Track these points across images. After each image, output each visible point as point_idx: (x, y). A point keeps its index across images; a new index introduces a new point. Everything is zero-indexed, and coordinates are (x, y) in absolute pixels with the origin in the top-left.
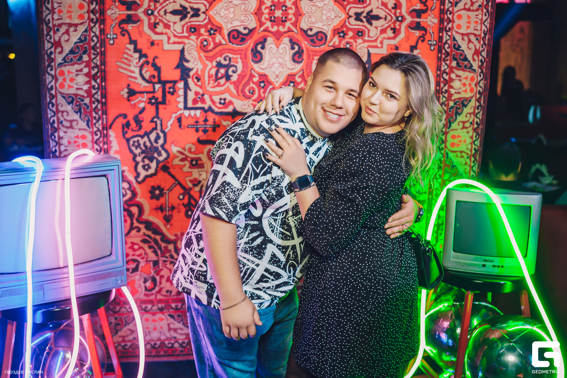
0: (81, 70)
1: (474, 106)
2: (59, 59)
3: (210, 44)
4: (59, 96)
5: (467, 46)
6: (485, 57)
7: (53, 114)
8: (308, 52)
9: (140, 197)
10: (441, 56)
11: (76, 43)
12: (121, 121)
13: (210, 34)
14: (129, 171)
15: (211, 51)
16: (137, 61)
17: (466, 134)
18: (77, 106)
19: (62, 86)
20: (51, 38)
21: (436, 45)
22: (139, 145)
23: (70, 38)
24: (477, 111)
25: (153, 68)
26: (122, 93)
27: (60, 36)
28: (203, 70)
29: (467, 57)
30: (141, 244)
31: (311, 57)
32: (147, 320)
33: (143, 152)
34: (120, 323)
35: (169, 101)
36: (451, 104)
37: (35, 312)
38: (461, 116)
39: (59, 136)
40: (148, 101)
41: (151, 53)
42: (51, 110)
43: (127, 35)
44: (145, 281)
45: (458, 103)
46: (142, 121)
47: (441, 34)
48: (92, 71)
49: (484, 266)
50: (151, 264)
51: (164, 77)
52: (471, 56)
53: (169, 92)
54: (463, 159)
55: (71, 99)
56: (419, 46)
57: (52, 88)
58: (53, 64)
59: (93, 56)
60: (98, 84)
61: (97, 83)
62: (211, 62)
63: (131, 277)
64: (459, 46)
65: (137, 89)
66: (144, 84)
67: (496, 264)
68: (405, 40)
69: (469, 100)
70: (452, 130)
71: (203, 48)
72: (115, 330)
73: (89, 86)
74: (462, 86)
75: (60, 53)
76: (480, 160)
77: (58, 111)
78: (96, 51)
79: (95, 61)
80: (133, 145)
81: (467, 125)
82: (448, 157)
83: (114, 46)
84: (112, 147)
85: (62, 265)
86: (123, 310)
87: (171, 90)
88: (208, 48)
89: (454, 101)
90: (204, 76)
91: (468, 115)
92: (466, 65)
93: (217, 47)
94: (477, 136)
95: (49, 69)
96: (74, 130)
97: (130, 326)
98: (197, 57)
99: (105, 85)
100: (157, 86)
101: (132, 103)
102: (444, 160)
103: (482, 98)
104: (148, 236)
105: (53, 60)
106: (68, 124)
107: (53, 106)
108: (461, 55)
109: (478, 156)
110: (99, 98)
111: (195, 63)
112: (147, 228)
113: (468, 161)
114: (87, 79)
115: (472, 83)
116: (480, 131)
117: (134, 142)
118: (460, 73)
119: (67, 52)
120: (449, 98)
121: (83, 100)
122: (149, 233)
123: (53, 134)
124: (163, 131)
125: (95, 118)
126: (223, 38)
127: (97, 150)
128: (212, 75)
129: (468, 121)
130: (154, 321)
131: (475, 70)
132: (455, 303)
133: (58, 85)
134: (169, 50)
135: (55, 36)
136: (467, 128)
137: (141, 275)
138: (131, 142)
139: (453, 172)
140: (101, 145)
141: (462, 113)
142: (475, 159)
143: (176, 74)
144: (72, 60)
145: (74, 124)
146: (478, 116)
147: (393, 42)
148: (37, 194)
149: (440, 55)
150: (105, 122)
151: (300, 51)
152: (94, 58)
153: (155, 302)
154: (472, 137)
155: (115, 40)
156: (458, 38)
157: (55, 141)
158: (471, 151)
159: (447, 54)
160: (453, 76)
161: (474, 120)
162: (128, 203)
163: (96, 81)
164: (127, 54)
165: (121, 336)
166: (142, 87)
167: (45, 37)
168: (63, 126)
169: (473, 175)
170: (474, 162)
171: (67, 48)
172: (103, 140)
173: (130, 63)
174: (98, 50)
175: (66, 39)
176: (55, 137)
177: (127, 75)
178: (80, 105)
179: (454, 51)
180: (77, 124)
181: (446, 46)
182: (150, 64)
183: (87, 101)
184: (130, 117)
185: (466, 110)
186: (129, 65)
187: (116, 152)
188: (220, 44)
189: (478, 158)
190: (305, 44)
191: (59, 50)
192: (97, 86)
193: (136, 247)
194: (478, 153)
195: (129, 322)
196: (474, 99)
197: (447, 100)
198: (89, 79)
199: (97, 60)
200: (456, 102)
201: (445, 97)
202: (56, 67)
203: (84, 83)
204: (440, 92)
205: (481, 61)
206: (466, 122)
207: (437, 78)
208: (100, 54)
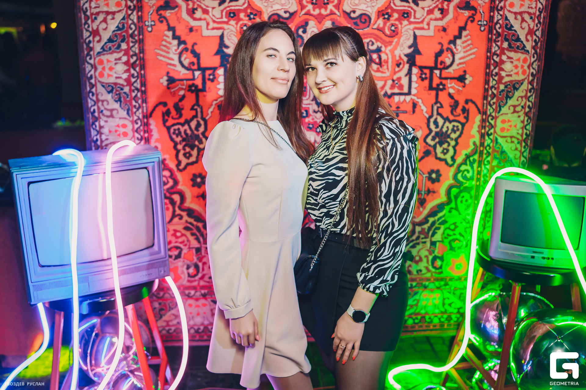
0: (120, 59)
1: (526, 89)
2: (98, 48)
4: (99, 85)
5: (520, 26)
6: (540, 36)
7: (93, 103)
9: (182, 185)
10: (492, 37)
11: (114, 31)
12: (161, 109)
13: (250, 19)
14: (170, 159)
16: (176, 48)
17: (516, 118)
18: (117, 95)
19: (101, 75)
20: (89, 27)
21: (486, 25)
22: (180, 133)
23: (108, 26)
24: (529, 94)
25: (192, 55)
26: (161, 81)
27: (98, 24)
29: (520, 37)
30: (184, 232)
32: (190, 305)
33: (184, 140)
34: (164, 308)
35: (209, 88)
36: (502, 87)
37: (81, 303)
38: (512, 99)
39: (100, 125)
40: (187, 89)
41: (190, 40)
42: (91, 99)
43: (165, 21)
44: (188, 268)
45: (509, 86)
46: (183, 109)
47: (492, 14)
48: (131, 59)
49: (533, 257)
50: (194, 251)
51: (204, 64)
52: (525, 36)
53: (209, 79)
54: (513, 145)
55: (111, 88)
56: (468, 27)
57: (91, 77)
58: (92, 53)
59: (131, 44)
60: (137, 73)
61: (136, 71)
63: (174, 263)
64: (512, 26)
65: (177, 77)
66: (184, 71)
67: (546, 256)
68: (453, 21)
69: (521, 83)
70: (502, 114)
72: (159, 315)
73: (128, 74)
74: (513, 68)
75: (99, 41)
76: (532, 145)
77: (98, 100)
78: (134, 39)
79: (133, 49)
80: (174, 133)
81: (518, 109)
82: (497, 143)
83: (152, 33)
84: (152, 135)
85: (105, 257)
86: (167, 296)
87: (211, 77)
89: (504, 84)
91: (520, 99)
92: (518, 46)
94: (529, 121)
95: (88, 58)
96: (114, 119)
97: (173, 312)
99: (144, 73)
100: (197, 73)
101: (172, 90)
102: (493, 146)
103: (535, 80)
104: (191, 223)
105: (92, 49)
106: (108, 113)
107: (93, 95)
108: (514, 35)
109: (529, 141)
110: (139, 86)
112: (189, 215)
113: (518, 146)
114: (126, 68)
115: (524, 65)
116: (532, 115)
117: (175, 130)
118: (512, 54)
119: (105, 40)
120: (499, 81)
121: (122, 89)
122: (191, 220)
123: (93, 123)
124: (203, 119)
125: (135, 106)
127: (138, 138)
129: (520, 105)
130: (197, 306)
131: (528, 51)
132: (502, 293)
133: (97, 74)
134: (208, 36)
135: (93, 24)
136: (518, 112)
137: (184, 261)
138: (172, 131)
139: (503, 158)
140: (142, 133)
141: (513, 96)
142: (526, 144)
143: (216, 61)
144: (110, 49)
145: (114, 113)
146: (530, 99)
147: (440, 23)
148: (80, 190)
149: (490, 36)
150: (145, 111)
152: (133, 46)
153: (198, 288)
154: (523, 122)
155: (153, 27)
156: (511, 17)
157: (96, 130)
158: (522, 136)
159: (498, 34)
160: (504, 58)
161: (525, 103)
162: (170, 191)
163: (135, 70)
164: (166, 41)
165: (165, 321)
166: (181, 74)
167: (83, 26)
168: (103, 115)
169: (524, 161)
170: (525, 147)
171: (106, 36)
172: (144, 128)
173: (169, 51)
174: (136, 38)
175: (104, 27)
176: (96, 126)
177: (165, 62)
178: (120, 94)
179: (506, 32)
180: (118, 113)
181: (498, 26)
182: (189, 51)
183: (127, 89)
184: (170, 105)
185: (517, 94)
186: (168, 53)
187: (157, 140)
189: (529, 144)
191: (97, 38)
192: (136, 74)
193: (178, 234)
194: (530, 138)
195: (172, 307)
196: (526, 81)
197: (497, 83)
198: (127, 68)
199: (136, 48)
200: (507, 85)
201: (496, 80)
202: (95, 56)
203: (123, 72)
204: (490, 75)
205: (535, 41)
206: (517, 106)
207: (487, 60)
208: (138, 42)
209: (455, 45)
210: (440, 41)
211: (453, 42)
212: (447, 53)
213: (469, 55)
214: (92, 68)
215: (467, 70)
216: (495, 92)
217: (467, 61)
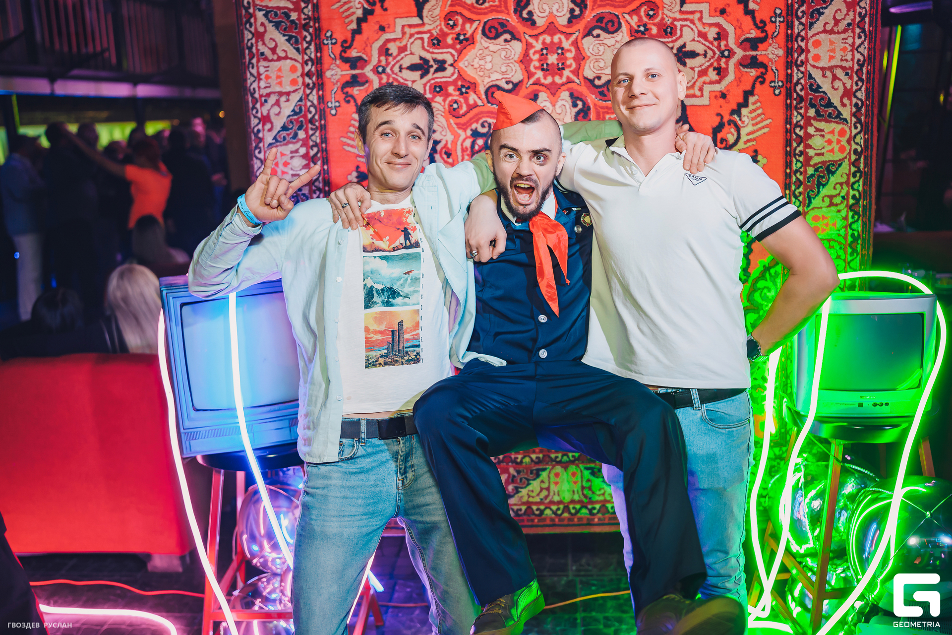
0: (297, 151)
1: (848, 172)
2: (269, 138)
3: (462, 106)
5: (831, 85)
6: (863, 99)
8: (596, 109)
10: (791, 103)
11: (289, 116)
13: (462, 94)
15: (464, 115)
17: (835, 214)
20: (257, 112)
21: (782, 86)
23: (282, 110)
24: (852, 180)
26: (350, 178)
27: (269, 108)
28: (454, 143)
29: (832, 101)
31: (601, 117)
36: (810, 171)
38: (826, 187)
43: (352, 101)
45: (821, 169)
47: (789, 71)
48: (311, 151)
49: (860, 405)
52: (839, 99)
56: (756, 91)
58: (261, 145)
59: (311, 132)
62: (465, 130)
64: (819, 87)
68: (735, 84)
69: (838, 164)
70: (813, 209)
71: (453, 112)
74: (826, 144)
75: (270, 130)
78: (315, 125)
79: (313, 138)
81: (837, 200)
83: (337, 116)
88: (459, 112)
89: (814, 166)
90: (456, 150)
91: (838, 186)
92: (830, 114)
93: (471, 110)
94: (856, 217)
95: (257, 152)
98: (446, 126)
99: (328, 168)
103: (862, 160)
105: (261, 140)
108: (822, 98)
109: (859, 246)
110: (321, 186)
111: (444, 133)
113: (841, 253)
114: (304, 162)
115: (841, 139)
116: (861, 209)
118: (822, 125)
119: (279, 128)
120: (806, 163)
126: (479, 98)
128: (467, 148)
129: (839, 194)
131: (845, 120)
135: (263, 108)
136: (837, 205)
141: (827, 183)
142: (854, 250)
144: (284, 138)
146: (856, 186)
147: (717, 88)
149: (789, 101)
151: (585, 109)
152: (313, 135)
154: (845, 219)
155: (338, 109)
156: (817, 75)
158: (846, 238)
159: (801, 99)
160: (811, 130)
161: (848, 193)
167: (251, 111)
170: (852, 255)
171: (278, 123)
174: (317, 124)
175: (277, 112)
177: (354, 154)
179: (811, 94)
181: (799, 87)
185: (833, 180)
188: (476, 105)
189: (859, 250)
190: (592, 99)
191: (268, 126)
194: (859, 242)
196: (846, 161)
197: (802, 166)
198: (307, 162)
199: (317, 137)
200: (818, 168)
201: (801, 162)
202: (266, 149)
203: (301, 167)
204: (792, 155)
205: (856, 105)
206: (835, 196)
207: (787, 135)
208: (320, 128)
209: (740, 115)
210: (719, 112)
211: (737, 111)
212: (729, 127)
213: (761, 129)
214: (262, 164)
215: (758, 149)
216: (801, 178)
217: (757, 137)
